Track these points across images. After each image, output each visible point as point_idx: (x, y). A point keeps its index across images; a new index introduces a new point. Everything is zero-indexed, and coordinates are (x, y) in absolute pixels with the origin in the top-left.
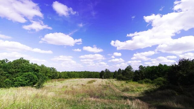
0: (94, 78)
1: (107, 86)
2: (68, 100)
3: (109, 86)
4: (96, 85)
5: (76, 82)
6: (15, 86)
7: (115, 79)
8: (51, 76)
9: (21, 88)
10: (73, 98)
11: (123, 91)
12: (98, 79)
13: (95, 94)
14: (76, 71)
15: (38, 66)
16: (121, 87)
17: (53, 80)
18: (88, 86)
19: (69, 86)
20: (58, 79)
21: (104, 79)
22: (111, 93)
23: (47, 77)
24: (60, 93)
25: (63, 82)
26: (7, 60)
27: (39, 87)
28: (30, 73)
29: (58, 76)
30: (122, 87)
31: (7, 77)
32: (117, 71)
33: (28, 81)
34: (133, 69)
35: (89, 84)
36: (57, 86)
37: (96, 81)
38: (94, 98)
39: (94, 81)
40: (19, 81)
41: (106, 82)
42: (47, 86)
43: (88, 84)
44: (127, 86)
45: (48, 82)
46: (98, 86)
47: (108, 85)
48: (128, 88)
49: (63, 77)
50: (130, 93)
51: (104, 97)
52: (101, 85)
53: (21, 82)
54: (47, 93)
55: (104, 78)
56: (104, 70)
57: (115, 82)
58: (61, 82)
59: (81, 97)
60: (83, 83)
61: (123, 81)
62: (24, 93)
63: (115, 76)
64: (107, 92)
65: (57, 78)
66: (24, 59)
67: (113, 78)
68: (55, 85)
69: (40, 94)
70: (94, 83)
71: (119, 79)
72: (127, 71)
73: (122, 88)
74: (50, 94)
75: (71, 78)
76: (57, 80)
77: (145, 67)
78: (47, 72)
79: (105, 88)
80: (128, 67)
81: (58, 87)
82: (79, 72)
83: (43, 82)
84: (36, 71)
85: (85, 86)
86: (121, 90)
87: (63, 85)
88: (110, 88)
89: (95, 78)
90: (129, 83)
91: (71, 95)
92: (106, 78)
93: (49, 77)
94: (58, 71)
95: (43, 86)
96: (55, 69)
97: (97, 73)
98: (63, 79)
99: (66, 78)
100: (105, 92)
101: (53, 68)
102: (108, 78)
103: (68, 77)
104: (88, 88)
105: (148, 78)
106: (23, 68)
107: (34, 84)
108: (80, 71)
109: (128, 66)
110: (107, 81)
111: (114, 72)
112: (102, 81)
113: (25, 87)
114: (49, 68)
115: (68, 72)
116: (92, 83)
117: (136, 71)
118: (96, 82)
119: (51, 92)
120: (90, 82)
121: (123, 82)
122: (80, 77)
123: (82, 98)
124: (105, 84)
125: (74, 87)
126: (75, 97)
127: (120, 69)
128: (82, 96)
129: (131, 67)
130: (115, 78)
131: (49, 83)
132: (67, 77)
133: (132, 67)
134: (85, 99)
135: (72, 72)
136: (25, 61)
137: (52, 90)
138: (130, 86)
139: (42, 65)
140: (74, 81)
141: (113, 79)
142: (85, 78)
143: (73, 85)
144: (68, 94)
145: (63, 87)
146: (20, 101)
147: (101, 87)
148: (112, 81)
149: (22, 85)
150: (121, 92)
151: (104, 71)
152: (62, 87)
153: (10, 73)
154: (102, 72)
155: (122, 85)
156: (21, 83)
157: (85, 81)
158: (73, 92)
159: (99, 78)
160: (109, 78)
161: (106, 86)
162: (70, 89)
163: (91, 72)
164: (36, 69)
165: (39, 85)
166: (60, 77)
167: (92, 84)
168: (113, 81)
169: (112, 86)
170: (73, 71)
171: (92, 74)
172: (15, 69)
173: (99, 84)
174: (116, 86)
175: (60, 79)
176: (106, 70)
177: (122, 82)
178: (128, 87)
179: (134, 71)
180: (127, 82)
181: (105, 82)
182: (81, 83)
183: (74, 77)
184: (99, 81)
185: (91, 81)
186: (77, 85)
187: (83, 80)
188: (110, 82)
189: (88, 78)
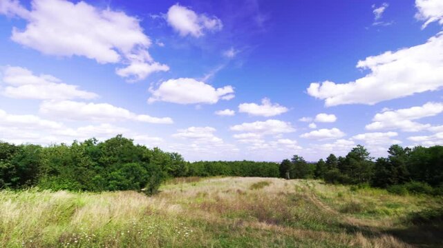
0: (265, 177)
1: (300, 197)
2: (208, 224)
3: (306, 197)
4: (271, 193)
5: (224, 184)
6: (111, 190)
7: (320, 181)
8: (173, 170)
9: (120, 193)
10: (219, 220)
11: (345, 211)
12: (276, 179)
13: (269, 215)
14: (223, 160)
15: (148, 150)
16: (337, 202)
17: (177, 179)
18: (251, 195)
19: (210, 194)
20: (187, 176)
21: (292, 180)
22: (312, 214)
23: (165, 173)
24: (193, 208)
25: (197, 183)
26: (95, 140)
27: (151, 192)
28: (135, 164)
29: (187, 170)
30: (339, 200)
31: (98, 172)
32: (325, 160)
33: (131, 179)
34: (369, 156)
35: (255, 191)
36: (185, 192)
37: (271, 182)
38: (269, 222)
39: (266, 184)
40: (116, 179)
41: (297, 187)
42: (166, 191)
43: (252, 189)
44: (353, 199)
45: (167, 183)
46: (275, 196)
47: (301, 193)
48: (358, 205)
49: (197, 174)
50: (363, 217)
51: (292, 224)
52: (282, 193)
53: (120, 180)
54: (167, 206)
55: (291, 178)
56: (290, 158)
57: (319, 187)
58: (194, 183)
59: (237, 219)
60: (240, 188)
61: (343, 187)
62: (126, 204)
63: (319, 172)
64: (301, 210)
65: (184, 176)
66: (123, 137)
67: (315, 178)
68: (181, 191)
69: (154, 208)
70: (267, 189)
71: (331, 180)
72: (352, 160)
73: (341, 204)
74: (174, 209)
75: (214, 175)
76: (184, 179)
77: (407, 149)
78: (164, 163)
79: (294, 200)
80: (355, 149)
81: (187, 193)
82: (230, 163)
83: (158, 182)
84: (144, 160)
85: (245, 194)
86: (338, 207)
87: (197, 191)
88: (307, 202)
89: (269, 177)
90: (360, 191)
91: (216, 213)
92: (295, 178)
93: (170, 172)
94: (186, 160)
95: (159, 192)
96: (180, 156)
97: (271, 164)
98: (197, 177)
99: (203, 176)
100: (294, 210)
101: (176, 154)
102: (300, 178)
103: (208, 174)
104: (252, 199)
105: (420, 181)
106: (122, 155)
107: (142, 186)
108: (233, 160)
109: (355, 147)
110: (299, 185)
111: (315, 164)
112: (286, 185)
113: (126, 192)
114: (168, 154)
115: (207, 162)
116: (261, 187)
117: (381, 161)
118: (271, 186)
119: (174, 203)
120: (256, 186)
121: (343, 189)
122: (234, 174)
123: (241, 222)
124: (292, 191)
125: (222, 195)
126: (225, 219)
127: (332, 155)
128: (240, 216)
129: (365, 150)
130: (321, 178)
131: (169, 186)
132: (204, 173)
133: (368, 151)
134: (246, 224)
135: (215, 162)
136: (125, 141)
137: (177, 201)
138: (364, 200)
139: (155, 149)
140: (220, 183)
141: (314, 181)
142: (244, 176)
143: (217, 192)
144: (209, 210)
145: (199, 194)
146: (120, 218)
147: (283, 198)
148: (311, 185)
149: (122, 188)
150: (337, 213)
151: (291, 161)
152: (195, 195)
153: (101, 164)
154: (286, 162)
155: (340, 195)
156: (119, 183)
157: (245, 182)
158: (220, 207)
159: (279, 177)
160: (305, 178)
161: (297, 195)
162: (213, 200)
163: (259, 164)
164: (144, 157)
165: (151, 190)
166: (190, 174)
167: (260, 190)
168: (314, 185)
169: (312, 196)
170: (217, 160)
171: (261, 167)
172: (109, 156)
173: (278, 192)
174: (322, 198)
175: (190, 178)
176: (296, 158)
177: (338, 187)
178: (358, 201)
179: (374, 161)
180: (353, 190)
181: (293, 187)
182: (235, 187)
183: (221, 174)
184: (278, 184)
185: (259, 183)
186: (227, 192)
187: (241, 182)
188: (307, 188)
189: (251, 176)
